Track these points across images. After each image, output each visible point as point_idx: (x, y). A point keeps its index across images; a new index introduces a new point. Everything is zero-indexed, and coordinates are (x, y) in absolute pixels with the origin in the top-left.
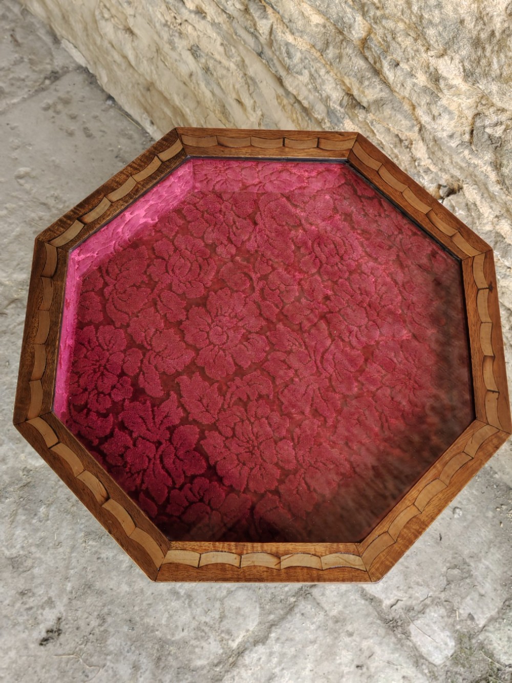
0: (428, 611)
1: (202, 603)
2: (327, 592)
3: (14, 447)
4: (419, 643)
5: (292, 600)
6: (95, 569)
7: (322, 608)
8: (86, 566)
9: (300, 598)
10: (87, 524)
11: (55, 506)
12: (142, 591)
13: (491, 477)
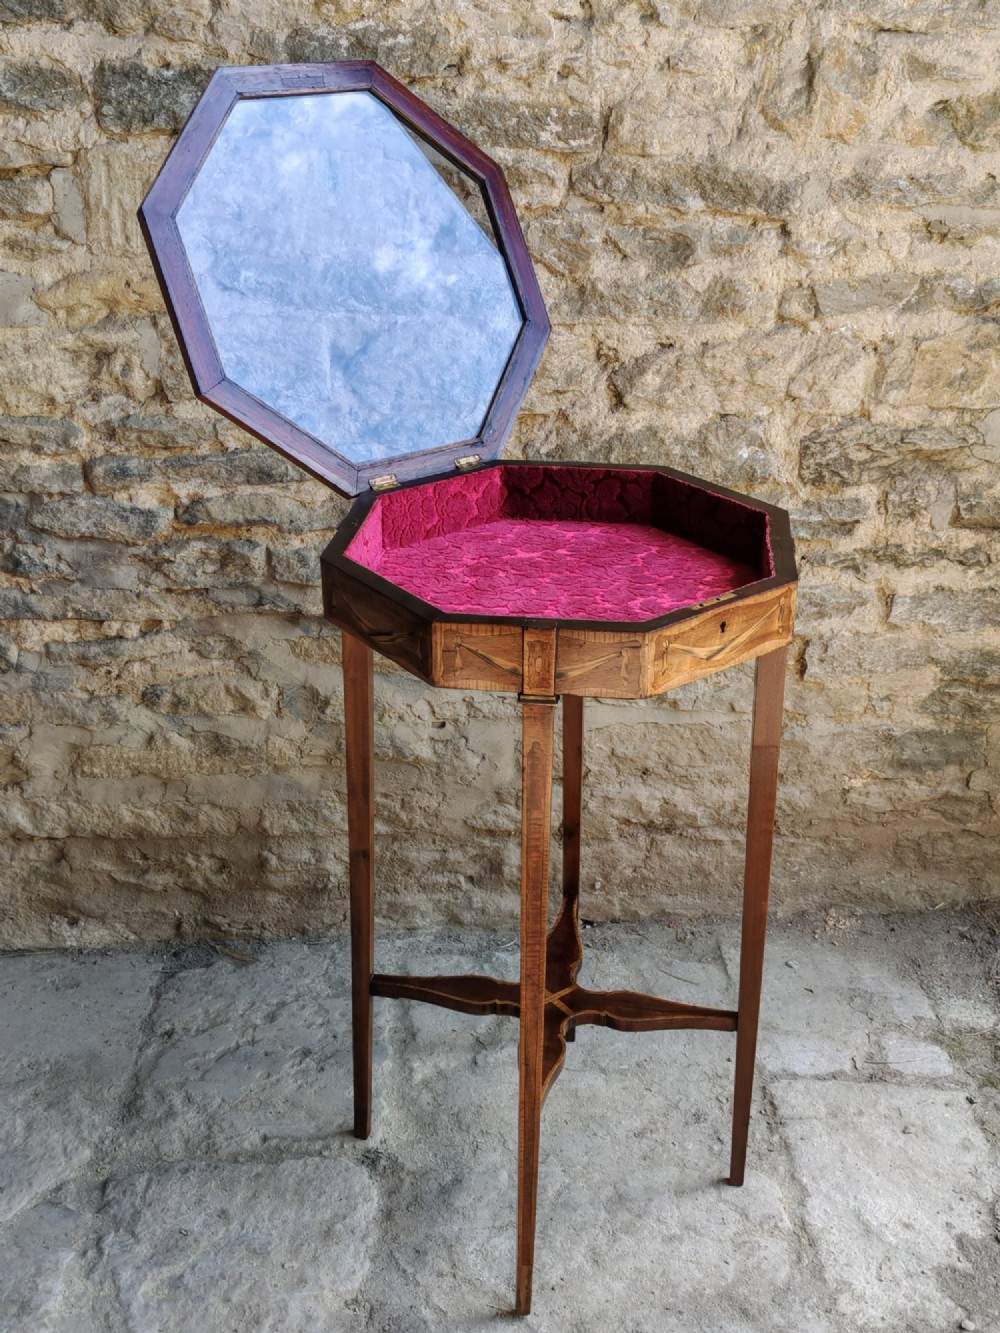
0: (883, 1044)
1: (708, 1220)
2: (793, 1102)
3: (305, 1293)
4: (916, 1071)
5: (776, 1138)
6: (564, 1302)
7: (809, 1118)
8: (549, 1309)
9: (780, 1130)
10: (495, 1273)
11: (434, 1295)
12: (638, 1270)
13: (777, 921)
